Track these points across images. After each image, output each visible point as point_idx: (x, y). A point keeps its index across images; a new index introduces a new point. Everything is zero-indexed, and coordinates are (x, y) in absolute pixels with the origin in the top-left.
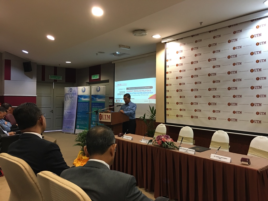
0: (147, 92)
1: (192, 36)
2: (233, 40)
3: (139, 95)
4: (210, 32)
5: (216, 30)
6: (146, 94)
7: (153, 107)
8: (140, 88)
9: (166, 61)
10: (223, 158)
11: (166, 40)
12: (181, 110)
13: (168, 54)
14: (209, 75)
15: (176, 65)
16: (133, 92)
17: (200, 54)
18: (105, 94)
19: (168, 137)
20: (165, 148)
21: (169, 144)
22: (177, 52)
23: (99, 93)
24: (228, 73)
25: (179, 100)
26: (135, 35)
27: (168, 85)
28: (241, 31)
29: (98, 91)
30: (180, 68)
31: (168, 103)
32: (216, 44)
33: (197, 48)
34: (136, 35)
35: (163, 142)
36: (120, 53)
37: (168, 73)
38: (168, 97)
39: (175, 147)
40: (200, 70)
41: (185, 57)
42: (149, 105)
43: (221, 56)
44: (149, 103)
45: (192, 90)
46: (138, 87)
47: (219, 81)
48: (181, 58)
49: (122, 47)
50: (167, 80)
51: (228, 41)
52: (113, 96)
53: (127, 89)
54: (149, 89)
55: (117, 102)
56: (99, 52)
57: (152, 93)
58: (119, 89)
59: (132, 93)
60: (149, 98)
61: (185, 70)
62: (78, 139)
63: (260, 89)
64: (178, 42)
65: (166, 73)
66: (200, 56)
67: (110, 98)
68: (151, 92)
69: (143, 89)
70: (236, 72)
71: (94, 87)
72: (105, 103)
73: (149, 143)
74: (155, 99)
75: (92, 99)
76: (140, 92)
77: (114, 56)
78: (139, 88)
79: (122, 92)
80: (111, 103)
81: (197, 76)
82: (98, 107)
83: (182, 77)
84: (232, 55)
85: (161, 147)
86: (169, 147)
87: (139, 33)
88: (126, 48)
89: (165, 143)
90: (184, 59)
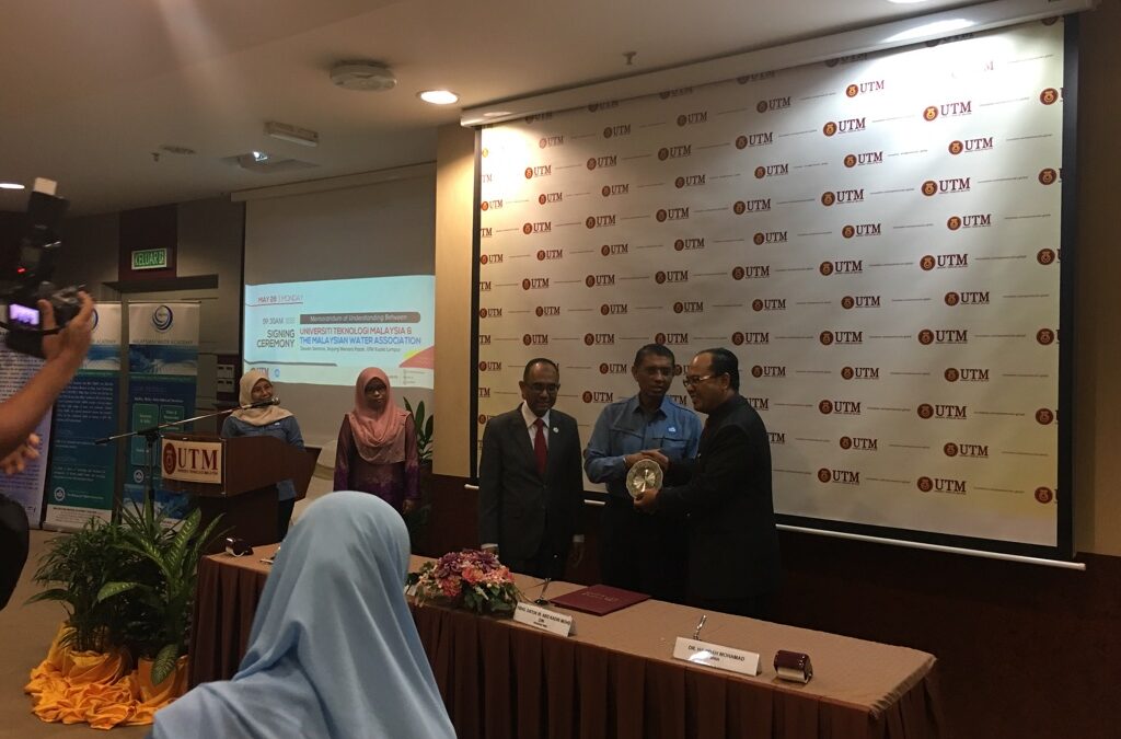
0: (393, 336)
1: (593, 108)
2: (757, 139)
3: (356, 349)
4: (665, 95)
5: (689, 89)
6: (389, 346)
7: (421, 406)
8: (364, 318)
9: (478, 206)
10: (727, 655)
11: (481, 116)
13: (489, 178)
14: (660, 277)
15: (525, 227)
16: (329, 336)
17: (626, 188)
18: (196, 343)
19: (489, 563)
20: (478, 611)
21: (496, 593)
22: (529, 174)
23: (166, 338)
24: (734, 272)
26: (341, 83)
27: (485, 313)
28: (787, 102)
29: (162, 327)
30: (538, 241)
31: (487, 392)
32: (688, 150)
33: (614, 160)
34: (346, 83)
35: (467, 587)
36: (269, 156)
37: (486, 260)
38: (485, 366)
40: (623, 256)
41: (560, 197)
42: (404, 396)
44: (402, 386)
46: (355, 315)
47: (700, 307)
48: (542, 199)
49: (279, 132)
51: (737, 142)
53: (305, 319)
54: (405, 326)
56: (166, 148)
57: (418, 341)
58: (265, 321)
59: (325, 337)
60: (401, 366)
61: (560, 254)
63: (856, 347)
64: (533, 129)
65: (477, 259)
66: (624, 196)
67: (224, 359)
68: (410, 336)
69: (378, 322)
70: (766, 271)
71: (143, 307)
72: (195, 385)
74: (432, 372)
75: (132, 364)
76: (363, 335)
77: (239, 166)
78: (359, 318)
79: (282, 333)
80: (228, 383)
81: (612, 279)
82: (163, 400)
83: (546, 283)
84: (751, 200)
85: (459, 608)
86: (494, 609)
87: (359, 76)
88: (301, 138)
89: (475, 591)
90: (558, 203)
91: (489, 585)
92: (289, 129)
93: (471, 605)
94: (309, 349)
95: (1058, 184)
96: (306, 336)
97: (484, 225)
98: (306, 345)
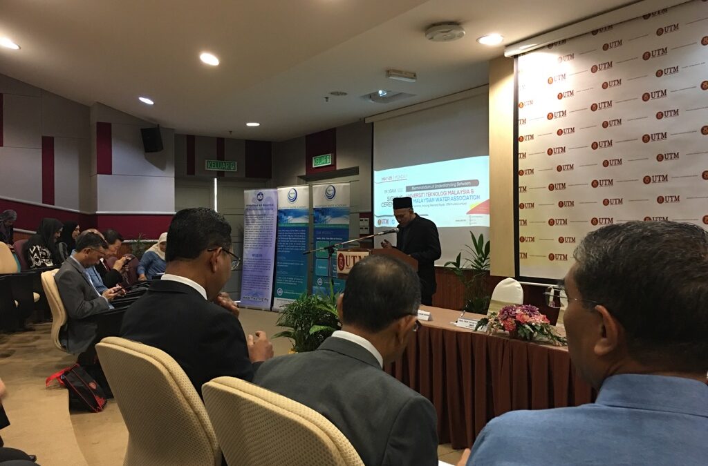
0: (462, 195)
1: (594, 32)
3: (440, 205)
4: (646, 17)
5: (665, 10)
6: (459, 202)
7: (481, 237)
8: (444, 185)
9: (517, 106)
11: (517, 49)
12: (561, 240)
13: (524, 88)
14: (646, 139)
15: (548, 116)
16: (423, 198)
17: (619, 82)
18: (348, 206)
19: (533, 311)
20: (527, 340)
21: (538, 329)
22: (550, 81)
23: (333, 203)
24: (703, 129)
25: (557, 213)
26: (432, 38)
27: (522, 173)
29: (330, 197)
30: (558, 123)
31: (525, 222)
32: (665, 51)
33: (610, 65)
34: (435, 38)
35: (519, 324)
36: (387, 92)
37: (522, 139)
38: (523, 206)
39: (556, 337)
40: (618, 127)
41: (572, 93)
42: (471, 231)
44: (468, 225)
45: (595, 184)
46: (438, 184)
47: (677, 156)
48: (560, 96)
49: (394, 75)
50: (520, 160)
51: (703, 39)
52: (370, 210)
53: (409, 189)
54: (470, 188)
55: (382, 225)
56: (332, 93)
57: (478, 197)
58: (386, 191)
59: (420, 198)
60: (468, 213)
61: (573, 130)
62: (283, 321)
65: (517, 139)
66: (618, 87)
67: (363, 215)
68: (473, 195)
69: (453, 187)
71: (320, 187)
72: (348, 230)
73: (477, 327)
74: (489, 215)
75: (315, 219)
76: (444, 196)
77: (371, 101)
78: (441, 186)
80: (367, 228)
81: (610, 143)
82: (331, 239)
83: (563, 150)
85: (514, 338)
86: (538, 339)
87: (442, 32)
88: (406, 77)
89: (525, 327)
90: (571, 98)
91: (533, 324)
92: (399, 73)
93: (523, 335)
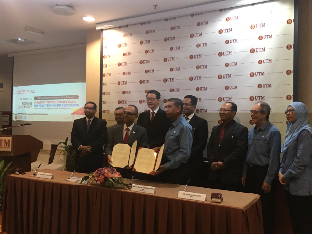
1: (142, 24)
2: (197, 35)
3: (55, 109)
4: (166, 20)
5: (175, 18)
6: (67, 107)
8: (58, 98)
9: (102, 57)
10: (196, 196)
11: (103, 26)
13: (106, 47)
14: (165, 80)
15: (118, 64)
17: (153, 51)
20: (110, 187)
21: (116, 181)
22: (120, 46)
24: (190, 78)
27: (104, 93)
28: (207, 23)
30: (123, 69)
31: (106, 120)
32: (174, 38)
33: (149, 42)
35: (106, 179)
37: (105, 75)
39: (125, 184)
43: (181, 55)
44: (72, 121)
46: (55, 96)
47: (178, 90)
49: (30, 30)
51: (191, 35)
52: (10, 110)
54: (73, 100)
57: (78, 105)
58: (21, 99)
59: (43, 104)
60: (72, 114)
61: (130, 73)
64: (121, 31)
66: (153, 53)
67: (5, 113)
68: (75, 104)
69: (64, 99)
70: (200, 78)
73: (82, 181)
77: (13, 44)
78: (56, 98)
79: (27, 103)
81: (148, 81)
83: (126, 83)
85: (103, 187)
86: (116, 186)
89: (109, 180)
90: (130, 56)
91: (114, 178)
92: (33, 29)
93: (108, 185)
94: (37, 109)
95: (292, 49)
96: (36, 104)
97: (104, 63)
98: (36, 107)
